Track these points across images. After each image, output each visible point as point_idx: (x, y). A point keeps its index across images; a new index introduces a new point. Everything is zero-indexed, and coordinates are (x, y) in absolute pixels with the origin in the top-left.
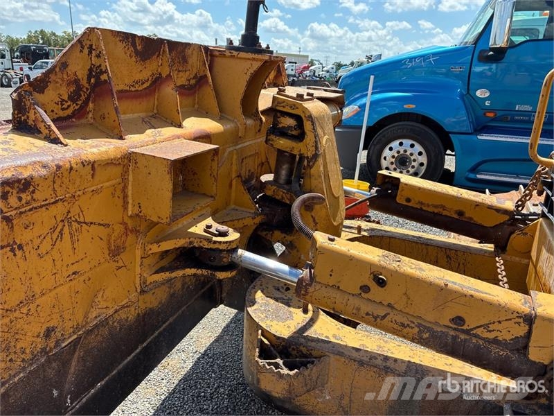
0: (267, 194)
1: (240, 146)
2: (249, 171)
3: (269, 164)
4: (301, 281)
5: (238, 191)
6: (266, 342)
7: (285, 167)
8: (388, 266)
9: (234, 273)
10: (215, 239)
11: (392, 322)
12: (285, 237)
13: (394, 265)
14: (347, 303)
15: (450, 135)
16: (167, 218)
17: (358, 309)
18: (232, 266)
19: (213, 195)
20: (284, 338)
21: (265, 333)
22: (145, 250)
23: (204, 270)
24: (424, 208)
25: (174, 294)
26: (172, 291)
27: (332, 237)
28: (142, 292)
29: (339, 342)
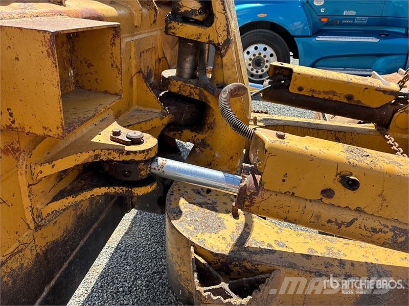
0: (172, 91)
1: (136, 37)
2: (148, 67)
3: (166, 59)
4: (243, 190)
5: (141, 89)
6: (202, 261)
7: (189, 59)
8: (359, 164)
9: (154, 186)
10: (128, 148)
11: (360, 228)
12: (195, 136)
13: (366, 161)
14: (303, 210)
15: (295, 38)
16: (58, 128)
17: (318, 217)
18: (151, 178)
19: (118, 92)
20: (224, 255)
21: (199, 250)
22: (32, 174)
23: (117, 188)
24: (316, 96)
25: (82, 214)
26: (79, 212)
27: (282, 133)
28: (38, 227)
29: (284, 249)
